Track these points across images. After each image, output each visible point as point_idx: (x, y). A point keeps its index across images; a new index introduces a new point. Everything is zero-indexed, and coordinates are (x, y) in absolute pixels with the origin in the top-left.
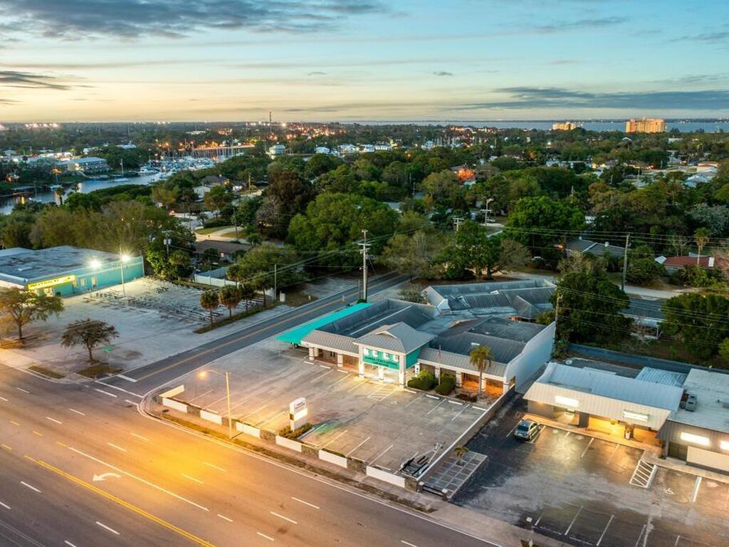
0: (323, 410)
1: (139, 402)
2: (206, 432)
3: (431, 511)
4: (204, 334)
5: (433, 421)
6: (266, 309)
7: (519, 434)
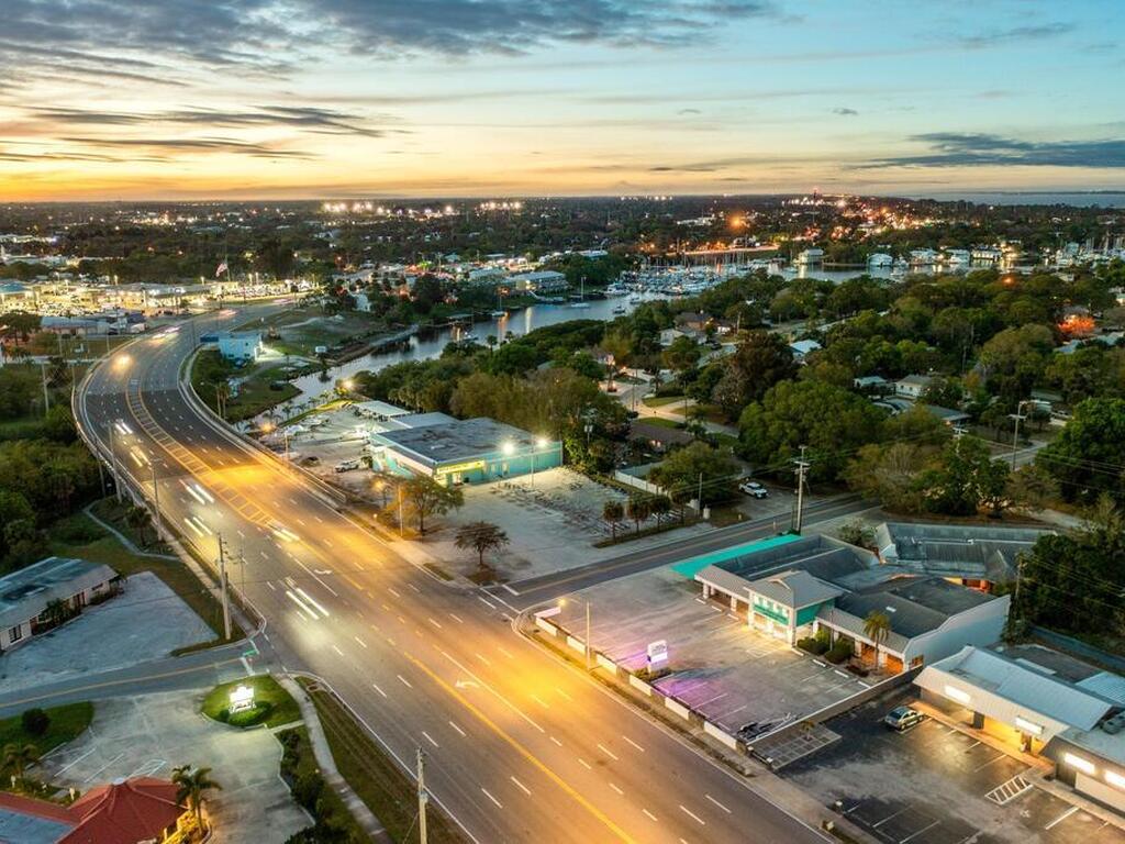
0: (691, 656)
1: (514, 618)
2: (567, 659)
3: (750, 776)
4: (603, 550)
5: (804, 690)
6: (683, 526)
7: (889, 720)
